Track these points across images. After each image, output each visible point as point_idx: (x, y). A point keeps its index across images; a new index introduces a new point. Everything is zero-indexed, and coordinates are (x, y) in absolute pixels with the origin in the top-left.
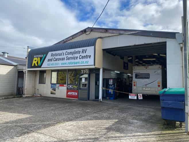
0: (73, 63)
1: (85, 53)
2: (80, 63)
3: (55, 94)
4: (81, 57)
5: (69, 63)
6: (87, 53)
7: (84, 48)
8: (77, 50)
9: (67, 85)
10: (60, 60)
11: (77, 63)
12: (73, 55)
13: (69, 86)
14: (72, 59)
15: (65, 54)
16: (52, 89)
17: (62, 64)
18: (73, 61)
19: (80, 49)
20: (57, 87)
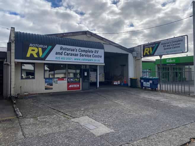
0: (86, 60)
1: (97, 53)
2: (93, 60)
3: (52, 89)
4: (94, 56)
5: (83, 60)
6: (99, 54)
7: (97, 50)
8: (90, 49)
9: (68, 79)
10: (73, 55)
11: (90, 60)
12: (87, 53)
13: (71, 80)
14: (86, 56)
15: (78, 50)
16: (46, 84)
17: (75, 59)
18: (87, 58)
19: (93, 50)
20: (54, 82)
